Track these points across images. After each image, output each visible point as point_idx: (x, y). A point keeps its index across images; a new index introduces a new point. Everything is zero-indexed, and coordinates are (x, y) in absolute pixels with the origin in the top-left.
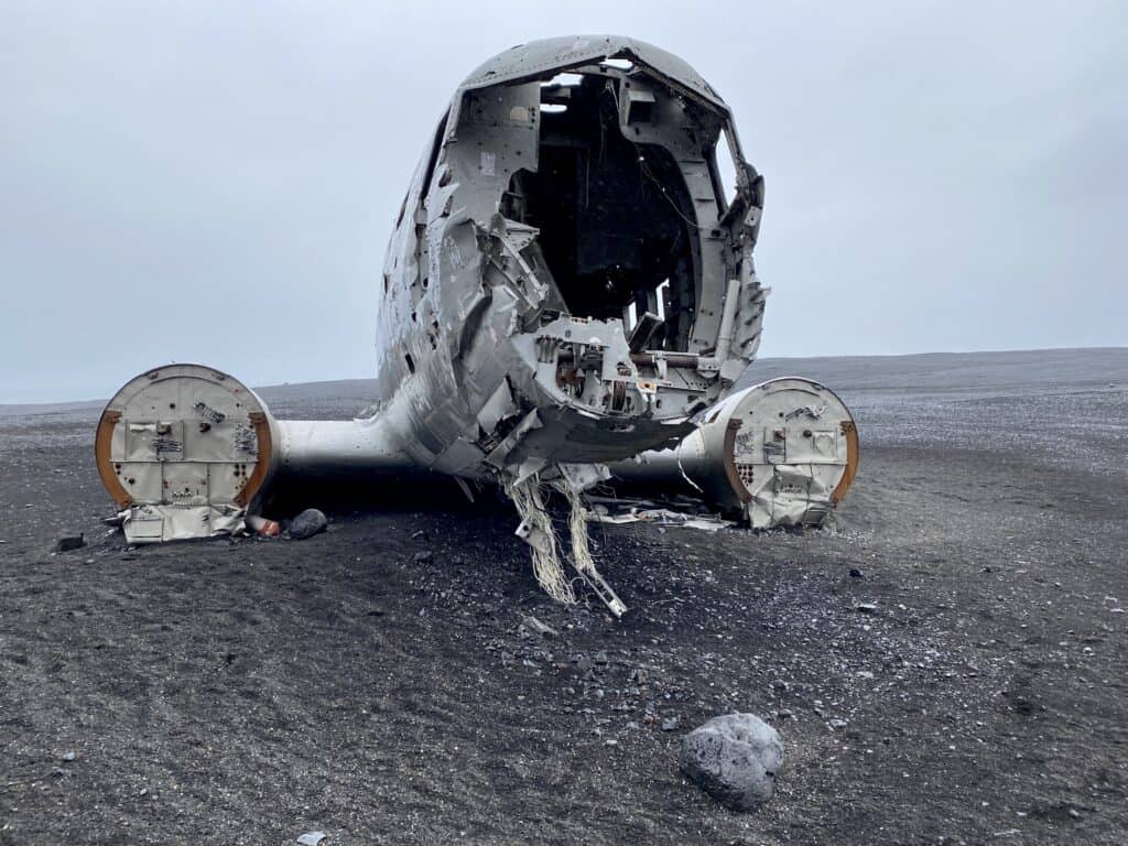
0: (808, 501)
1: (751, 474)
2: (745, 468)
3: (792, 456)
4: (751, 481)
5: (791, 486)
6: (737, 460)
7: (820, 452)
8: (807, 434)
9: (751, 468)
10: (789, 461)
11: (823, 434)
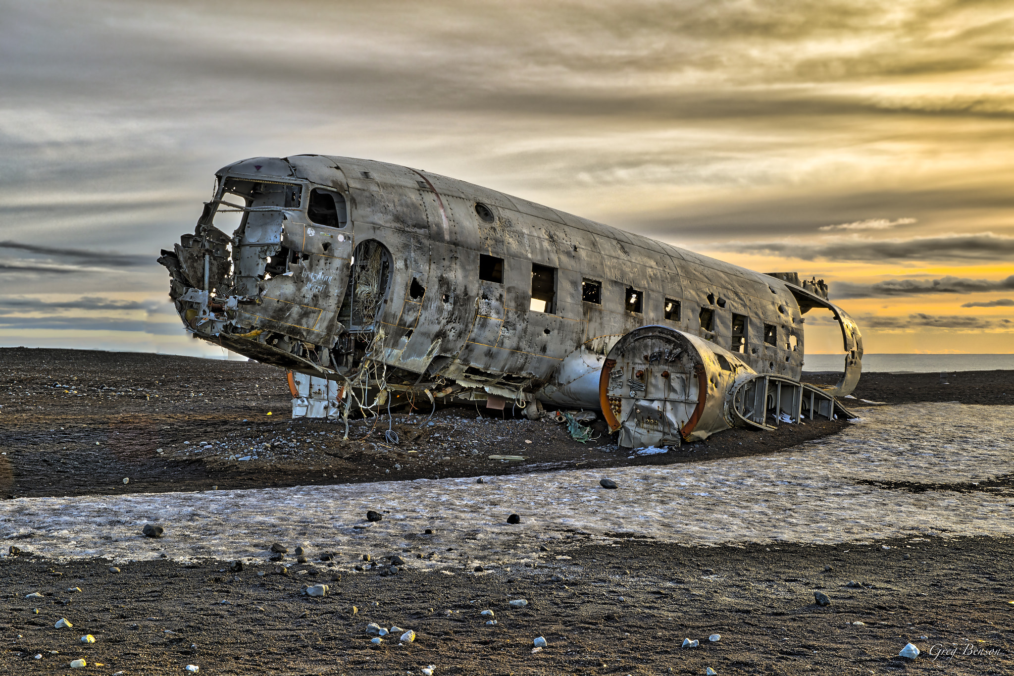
0: (664, 433)
1: (620, 406)
2: (616, 400)
3: (651, 393)
4: (619, 412)
5: (649, 418)
6: (610, 394)
7: (674, 391)
8: (666, 376)
9: (620, 400)
10: (650, 396)
11: (678, 375)
